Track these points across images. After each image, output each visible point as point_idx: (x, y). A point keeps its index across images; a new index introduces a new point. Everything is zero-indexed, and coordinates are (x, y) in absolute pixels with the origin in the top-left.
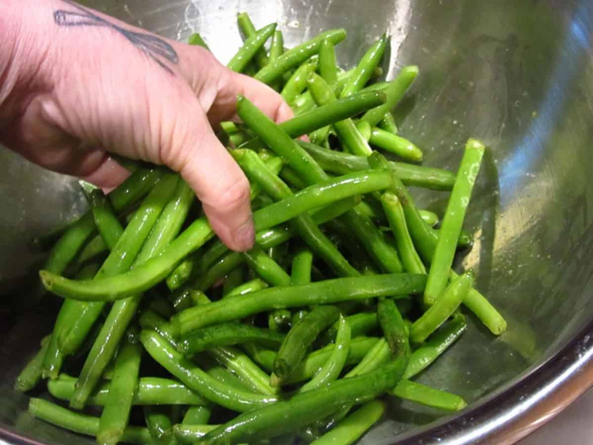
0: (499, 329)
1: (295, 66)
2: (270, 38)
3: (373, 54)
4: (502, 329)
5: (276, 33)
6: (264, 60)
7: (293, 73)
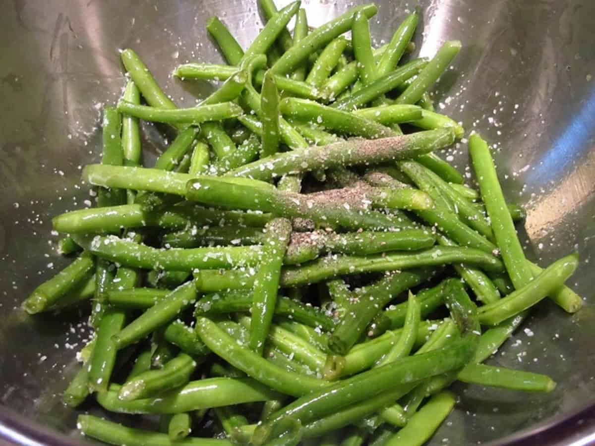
0: (574, 307)
1: (322, 46)
2: (295, 16)
3: (406, 29)
4: (576, 306)
5: (300, 11)
6: (288, 41)
7: (319, 54)
